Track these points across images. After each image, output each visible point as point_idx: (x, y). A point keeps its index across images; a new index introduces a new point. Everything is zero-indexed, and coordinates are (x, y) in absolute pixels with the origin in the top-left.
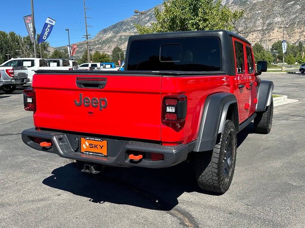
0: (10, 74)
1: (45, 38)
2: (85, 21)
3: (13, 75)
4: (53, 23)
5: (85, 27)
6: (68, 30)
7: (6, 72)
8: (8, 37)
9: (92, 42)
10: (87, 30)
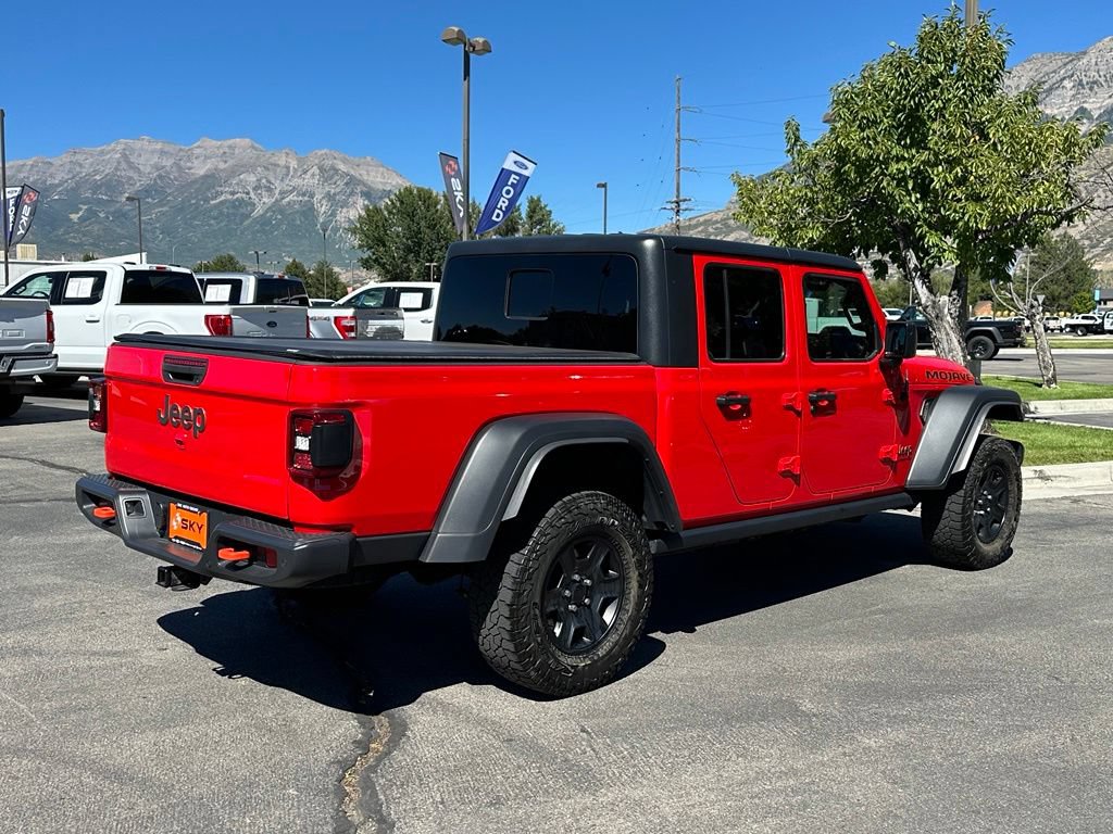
0: (344, 330)
1: (498, 216)
2: (676, 152)
3: (353, 334)
4: (526, 168)
5: (675, 174)
6: (604, 186)
7: (335, 323)
8: (439, 207)
9: (717, 222)
10: (678, 184)
